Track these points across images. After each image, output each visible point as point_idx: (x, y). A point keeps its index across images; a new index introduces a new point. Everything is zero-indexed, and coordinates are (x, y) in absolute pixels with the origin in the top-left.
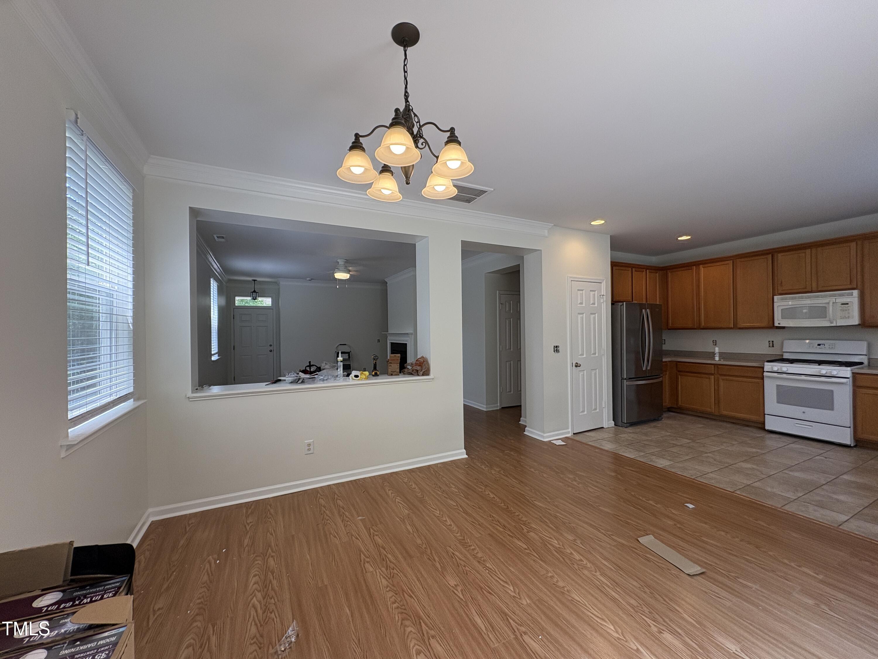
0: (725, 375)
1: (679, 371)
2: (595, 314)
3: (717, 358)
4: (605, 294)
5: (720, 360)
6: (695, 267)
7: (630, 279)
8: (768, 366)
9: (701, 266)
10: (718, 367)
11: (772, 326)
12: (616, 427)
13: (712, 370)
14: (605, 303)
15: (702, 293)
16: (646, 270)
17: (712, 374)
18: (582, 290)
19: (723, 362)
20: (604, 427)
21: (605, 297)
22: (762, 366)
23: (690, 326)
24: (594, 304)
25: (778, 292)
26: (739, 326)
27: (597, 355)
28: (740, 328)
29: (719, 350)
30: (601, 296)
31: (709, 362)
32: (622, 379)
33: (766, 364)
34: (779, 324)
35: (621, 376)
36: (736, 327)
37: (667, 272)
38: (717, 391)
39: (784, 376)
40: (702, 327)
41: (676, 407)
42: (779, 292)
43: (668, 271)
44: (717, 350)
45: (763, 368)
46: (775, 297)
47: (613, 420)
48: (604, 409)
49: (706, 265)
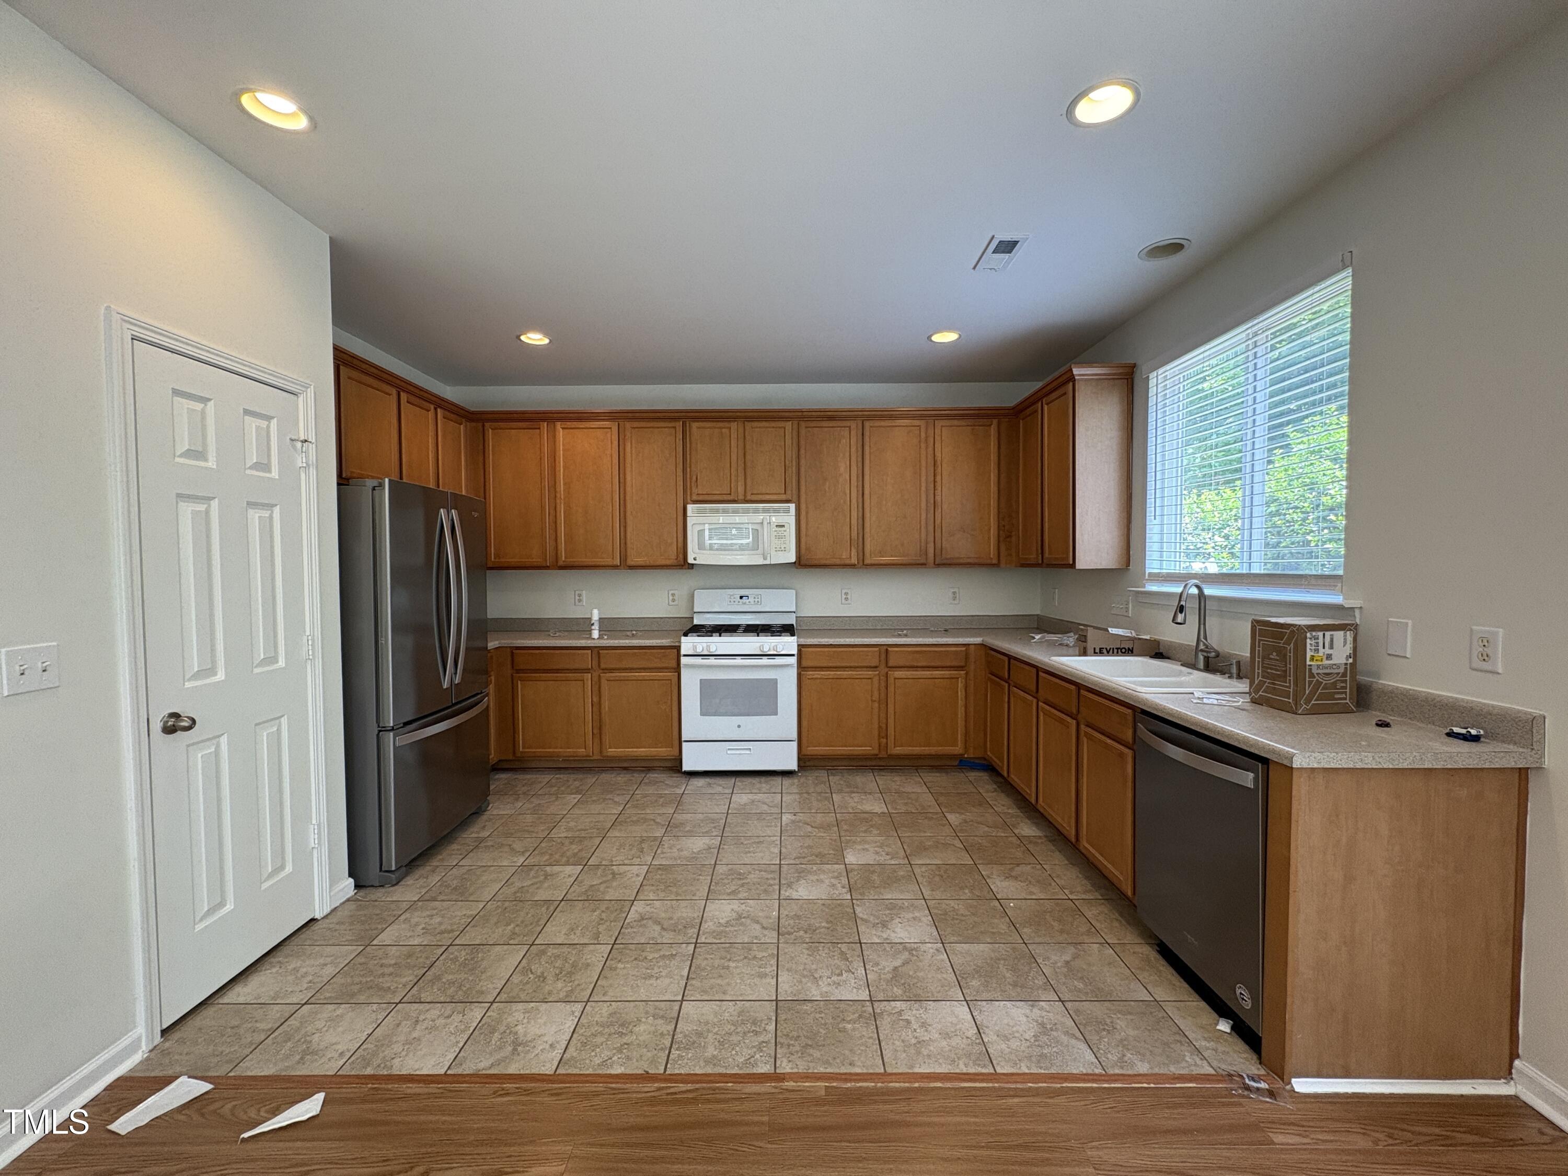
0: (611, 670)
1: (518, 671)
2: (271, 506)
3: (596, 634)
4: (312, 438)
5: (601, 637)
6: (545, 424)
7: (395, 421)
8: (689, 644)
9: (558, 425)
10: (599, 653)
11: (683, 564)
12: (362, 893)
13: (587, 660)
14: (313, 471)
15: (561, 487)
16: (435, 409)
17: (587, 671)
18: (205, 400)
19: (606, 642)
20: (318, 916)
21: (312, 448)
22: (677, 644)
23: (537, 560)
24: (264, 466)
25: (691, 497)
26: (630, 562)
27: (281, 663)
28: (631, 567)
29: (599, 614)
30: (299, 445)
31: (582, 643)
32: (383, 730)
33: (683, 639)
34: (695, 559)
35: (378, 721)
36: (625, 565)
37: (483, 426)
38: (597, 706)
39: (712, 661)
40: (561, 563)
41: (511, 757)
42: (695, 498)
43: (487, 425)
44: (596, 616)
45: (678, 648)
46: (690, 507)
47: (350, 875)
48: (315, 852)
49: (569, 424)
